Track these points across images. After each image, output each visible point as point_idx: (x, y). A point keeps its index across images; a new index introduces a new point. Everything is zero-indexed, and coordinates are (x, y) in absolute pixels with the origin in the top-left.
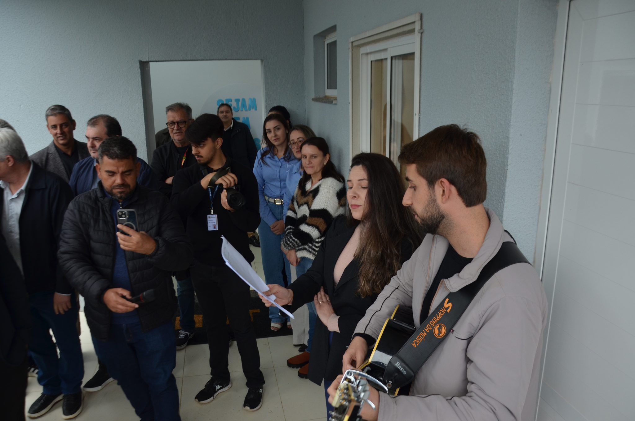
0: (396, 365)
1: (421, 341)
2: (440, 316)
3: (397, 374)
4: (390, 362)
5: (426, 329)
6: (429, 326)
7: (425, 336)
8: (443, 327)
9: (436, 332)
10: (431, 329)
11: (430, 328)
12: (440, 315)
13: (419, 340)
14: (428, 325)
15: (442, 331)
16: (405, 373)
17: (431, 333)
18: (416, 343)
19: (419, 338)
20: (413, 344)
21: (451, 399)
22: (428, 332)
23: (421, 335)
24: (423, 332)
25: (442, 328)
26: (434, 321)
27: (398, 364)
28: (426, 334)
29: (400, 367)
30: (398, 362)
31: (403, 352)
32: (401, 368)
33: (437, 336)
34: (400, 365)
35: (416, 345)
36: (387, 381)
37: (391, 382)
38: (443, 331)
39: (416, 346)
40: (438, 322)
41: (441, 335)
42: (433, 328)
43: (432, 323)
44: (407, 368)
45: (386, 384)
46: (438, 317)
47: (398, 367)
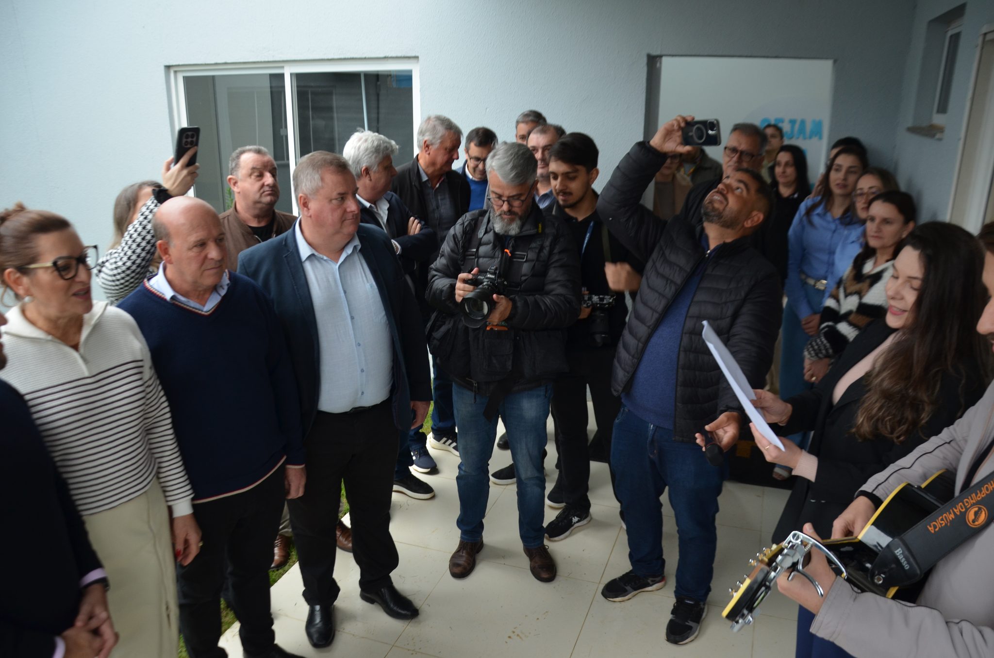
0: (896, 552)
1: (943, 525)
2: (983, 494)
3: (893, 566)
4: (888, 546)
5: (956, 509)
6: (961, 506)
7: (951, 519)
8: (983, 512)
9: (971, 516)
10: (964, 510)
11: (962, 509)
12: (983, 492)
13: (941, 524)
14: (961, 504)
15: (979, 517)
16: (907, 567)
17: (964, 515)
18: (935, 527)
19: (942, 520)
20: (931, 527)
21: (958, 623)
22: (958, 513)
23: (945, 517)
24: (950, 513)
25: (981, 513)
26: (972, 500)
27: (899, 552)
28: (953, 517)
29: (901, 557)
30: (900, 549)
31: (912, 534)
32: (902, 559)
33: (970, 523)
34: (902, 554)
35: (935, 531)
36: (876, 572)
37: (884, 576)
38: (983, 517)
39: (933, 532)
40: (978, 503)
41: (976, 523)
42: (967, 510)
43: (967, 502)
44: (911, 560)
45: (876, 576)
46: (979, 495)
47: (899, 557)
